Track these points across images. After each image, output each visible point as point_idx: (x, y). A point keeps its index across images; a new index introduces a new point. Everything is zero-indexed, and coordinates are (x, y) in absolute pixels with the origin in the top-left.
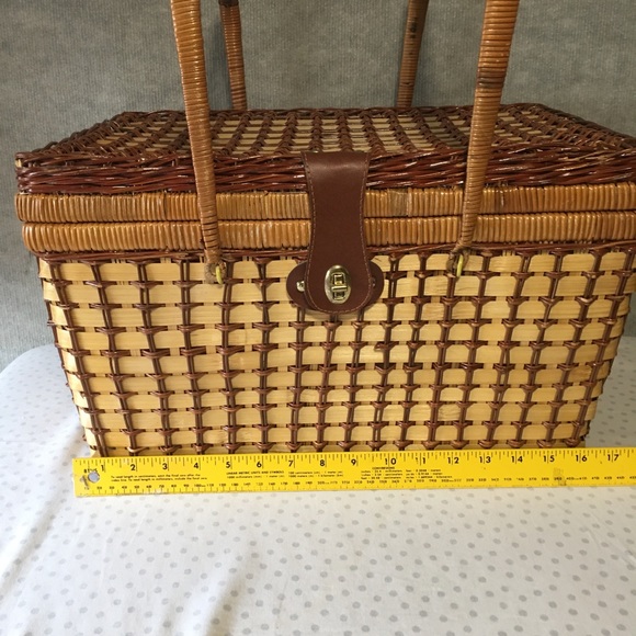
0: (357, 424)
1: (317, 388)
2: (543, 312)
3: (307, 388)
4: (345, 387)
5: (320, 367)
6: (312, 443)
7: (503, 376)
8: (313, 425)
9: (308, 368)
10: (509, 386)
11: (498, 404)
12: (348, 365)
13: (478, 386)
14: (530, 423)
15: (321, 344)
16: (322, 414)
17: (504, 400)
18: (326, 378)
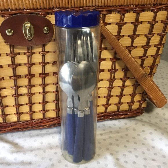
0: (48, 102)
1: (26, 86)
2: (130, 43)
3: (21, 87)
4: (40, 85)
5: (26, 76)
6: (27, 113)
7: (113, 75)
8: (27, 104)
9: (20, 77)
10: (116, 79)
11: (110, 88)
12: (40, 74)
13: (102, 80)
14: (125, 95)
15: (25, 64)
16: (30, 99)
17: (113, 86)
18: (30, 81)
